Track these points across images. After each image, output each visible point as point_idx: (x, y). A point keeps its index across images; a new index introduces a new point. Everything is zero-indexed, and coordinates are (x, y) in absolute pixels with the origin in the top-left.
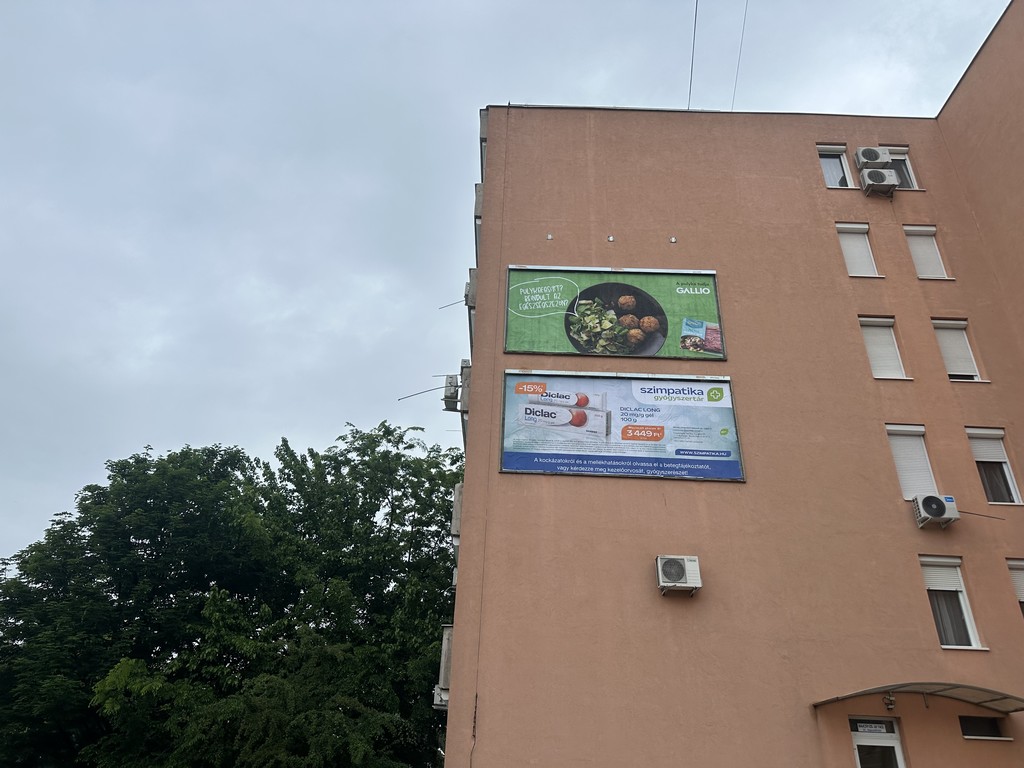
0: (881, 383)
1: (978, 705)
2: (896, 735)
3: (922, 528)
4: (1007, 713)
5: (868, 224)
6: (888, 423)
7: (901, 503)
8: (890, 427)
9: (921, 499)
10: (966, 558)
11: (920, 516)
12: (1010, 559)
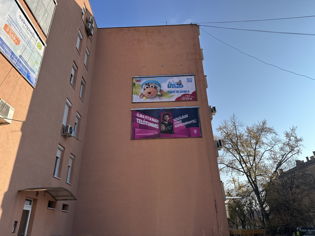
1: (53, 197)
2: (31, 206)
3: (62, 135)
4: (57, 200)
5: (83, 37)
6: (67, 98)
7: (62, 124)
8: (67, 100)
9: (70, 126)
10: (65, 149)
11: (67, 132)
12: (71, 153)
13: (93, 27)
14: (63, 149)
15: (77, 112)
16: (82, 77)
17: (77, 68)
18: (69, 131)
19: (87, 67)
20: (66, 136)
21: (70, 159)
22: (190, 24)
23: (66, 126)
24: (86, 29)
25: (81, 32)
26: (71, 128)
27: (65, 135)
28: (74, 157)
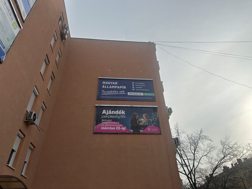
0: (40, 74)
3: (24, 121)
5: (57, 39)
6: (35, 86)
7: (25, 110)
8: (35, 88)
9: (34, 113)
10: (26, 137)
11: (30, 118)
12: (31, 143)
13: (68, 33)
14: (23, 137)
15: (43, 102)
16: (53, 73)
17: (49, 63)
18: (32, 118)
19: (57, 65)
20: (29, 123)
21: (29, 150)
22: (148, 42)
23: (30, 112)
24: (61, 33)
25: (57, 33)
26: (35, 115)
27: (27, 121)
28: (33, 148)
